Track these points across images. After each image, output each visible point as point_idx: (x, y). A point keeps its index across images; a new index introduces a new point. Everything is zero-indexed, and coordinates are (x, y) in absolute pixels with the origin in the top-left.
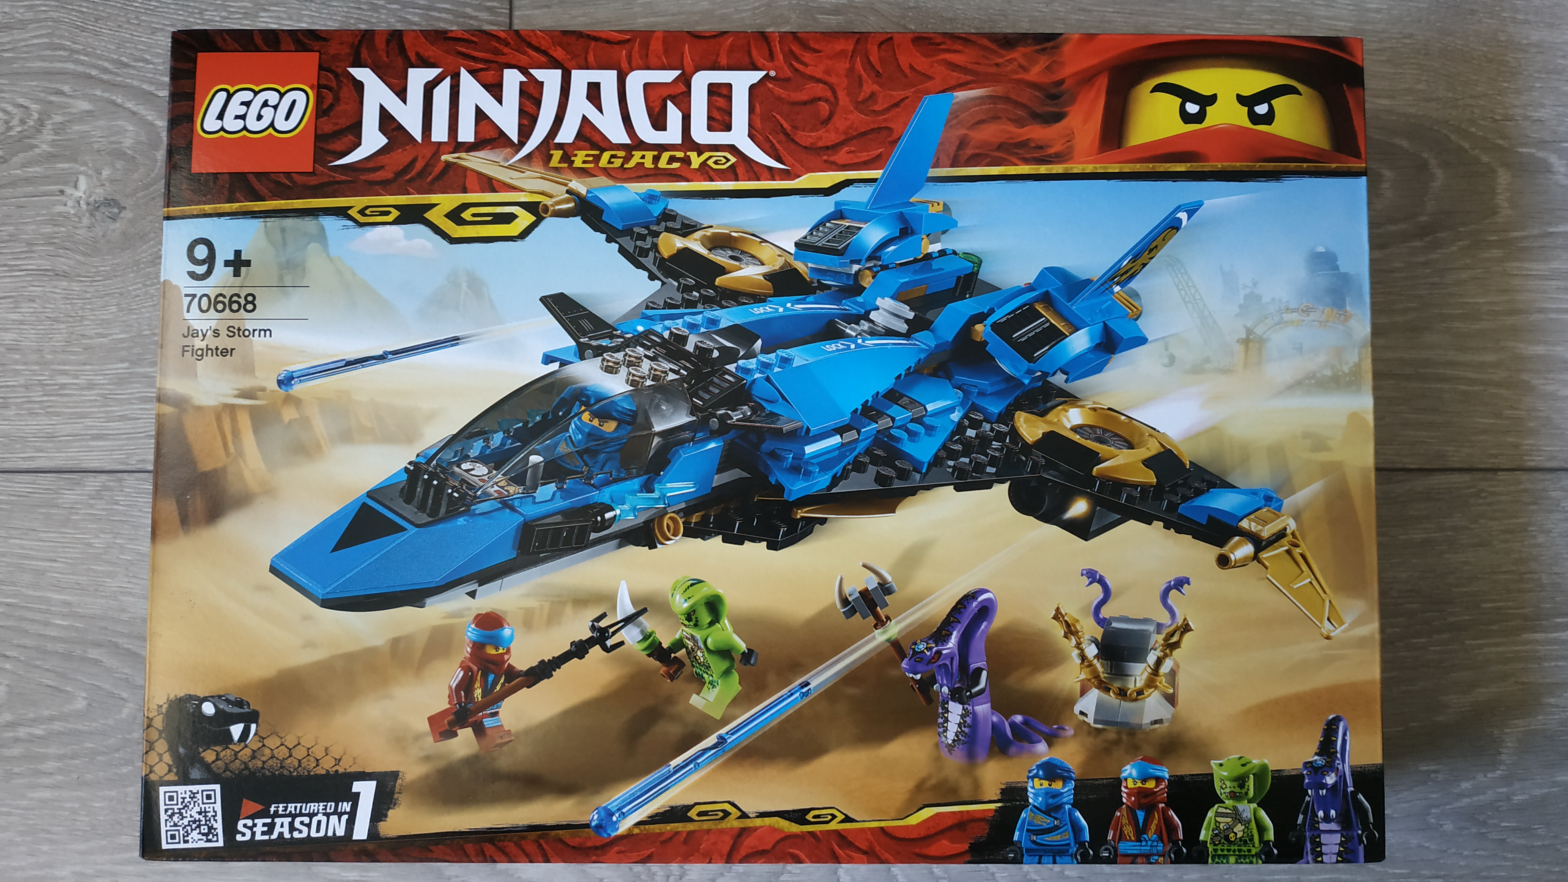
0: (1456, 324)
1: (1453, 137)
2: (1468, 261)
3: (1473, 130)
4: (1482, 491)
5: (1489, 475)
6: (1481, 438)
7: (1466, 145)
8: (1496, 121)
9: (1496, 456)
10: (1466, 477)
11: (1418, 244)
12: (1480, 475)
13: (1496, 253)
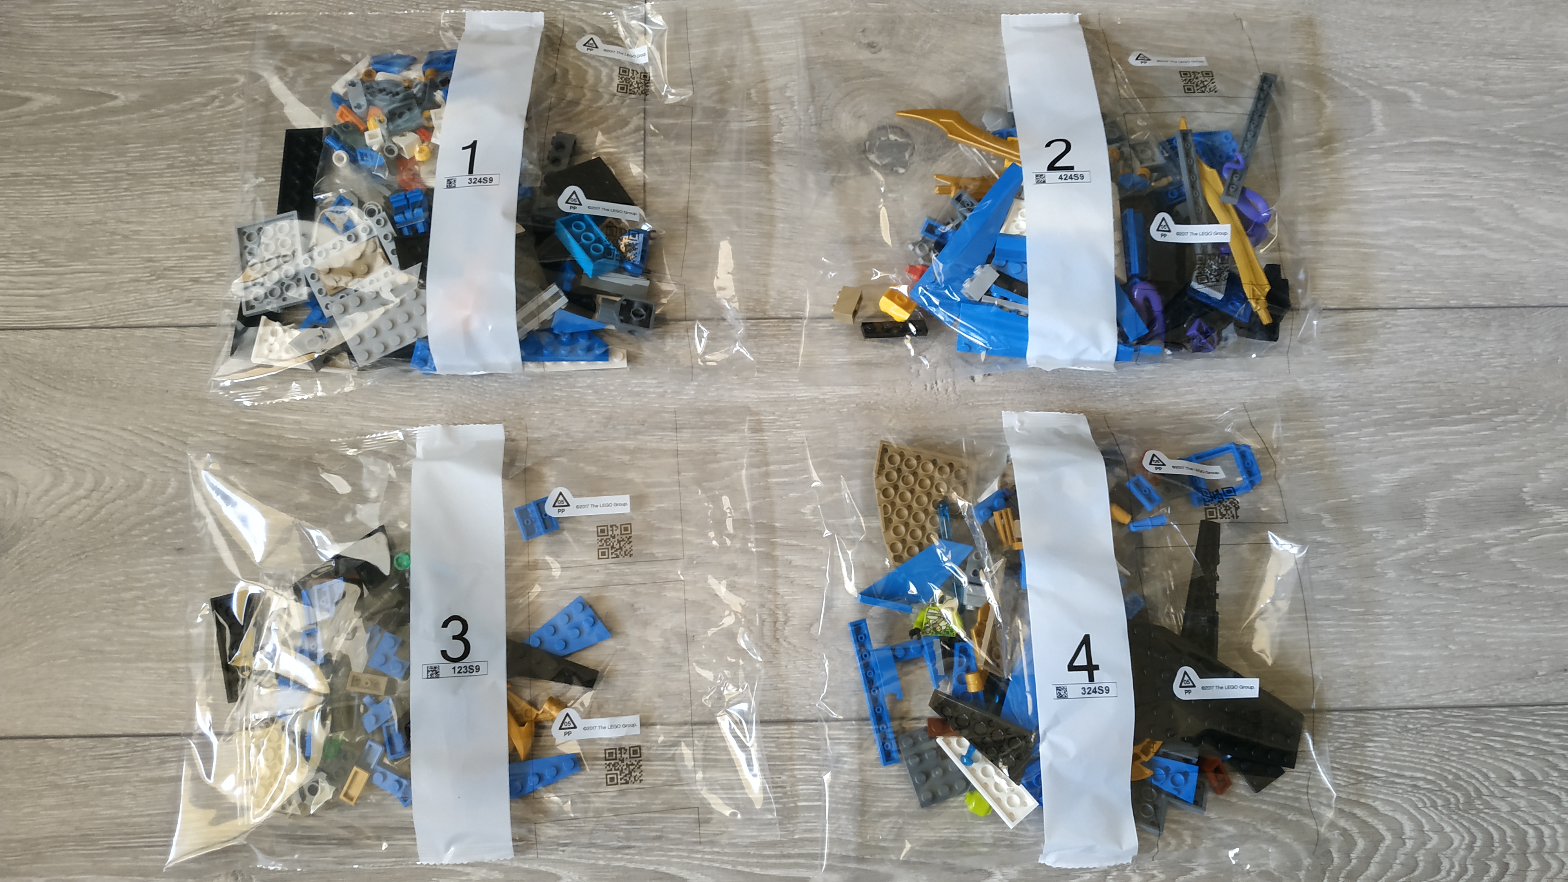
0: (1353, 206)
1: (1336, 79)
2: (1357, 163)
3: (1350, 74)
4: (1387, 323)
5: (1391, 312)
6: (1381, 285)
7: (1347, 84)
8: (1366, 68)
9: (1395, 298)
10: (1374, 314)
11: (1319, 151)
12: (1385, 312)
13: (1376, 157)
